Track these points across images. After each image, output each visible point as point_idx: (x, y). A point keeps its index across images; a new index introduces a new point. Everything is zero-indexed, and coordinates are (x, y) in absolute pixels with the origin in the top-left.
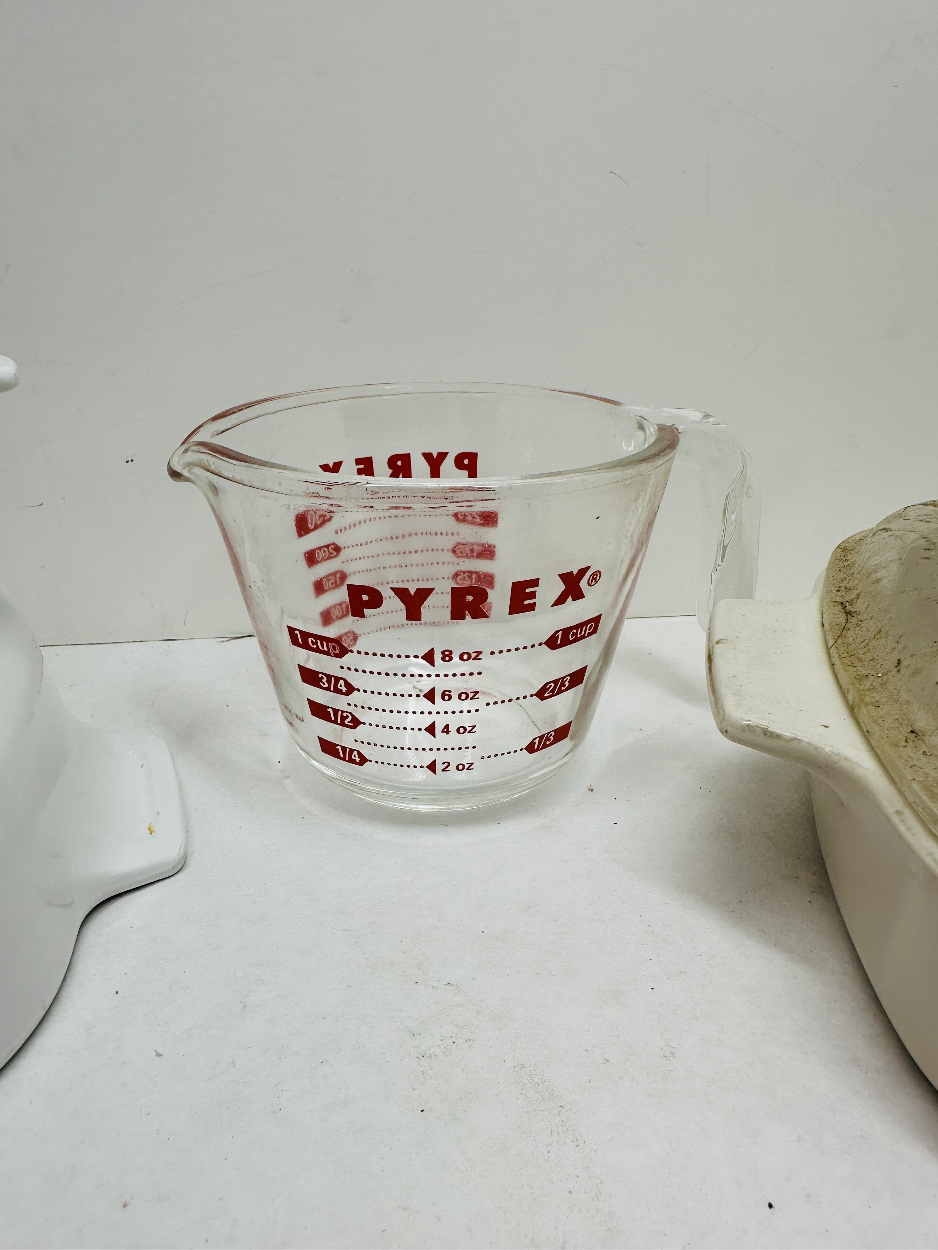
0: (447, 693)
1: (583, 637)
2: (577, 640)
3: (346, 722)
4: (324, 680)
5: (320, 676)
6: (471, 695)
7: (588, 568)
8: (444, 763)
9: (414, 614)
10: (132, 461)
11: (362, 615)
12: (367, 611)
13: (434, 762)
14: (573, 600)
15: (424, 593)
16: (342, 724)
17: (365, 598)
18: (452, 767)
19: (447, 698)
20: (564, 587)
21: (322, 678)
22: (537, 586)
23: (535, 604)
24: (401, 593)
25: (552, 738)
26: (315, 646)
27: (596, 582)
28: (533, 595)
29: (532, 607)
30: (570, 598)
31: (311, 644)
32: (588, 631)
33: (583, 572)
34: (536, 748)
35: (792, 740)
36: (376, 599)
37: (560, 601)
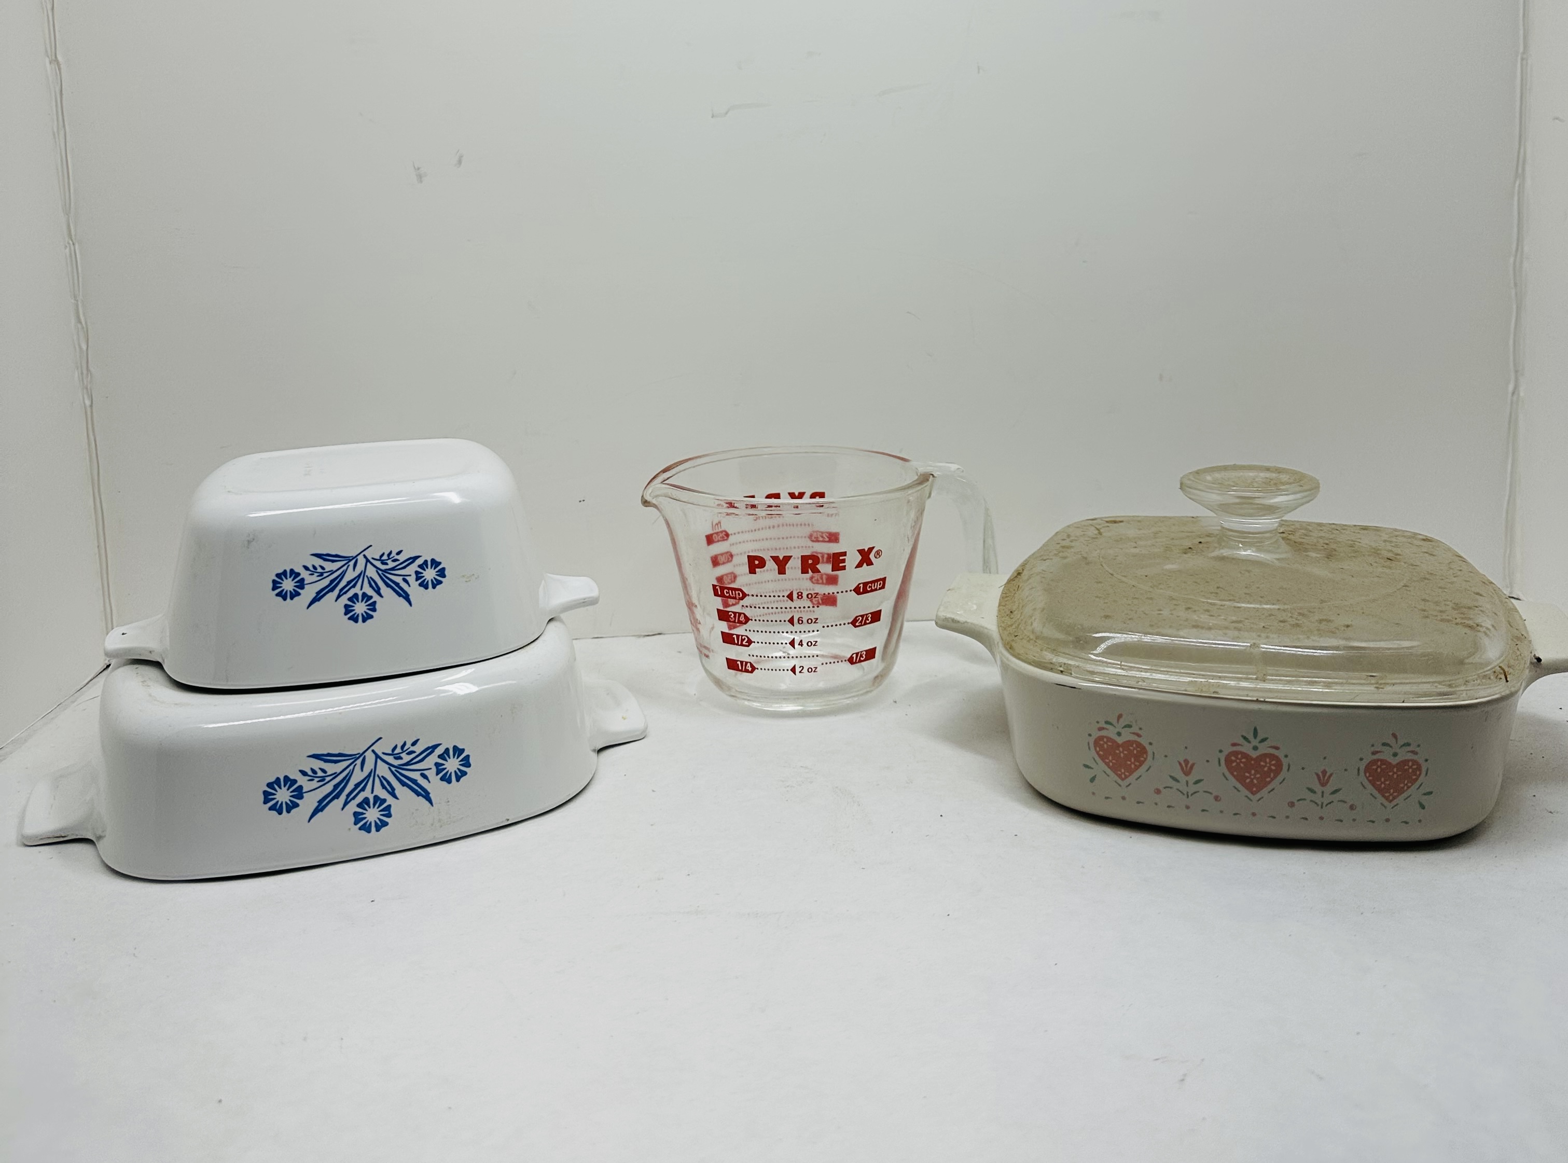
0: (800, 619)
1: (876, 590)
2: (872, 591)
3: (744, 643)
4: (733, 615)
5: (730, 613)
6: (814, 621)
7: (873, 548)
8: (800, 667)
9: (782, 571)
10: (584, 501)
11: (755, 573)
12: (757, 570)
13: (795, 666)
14: (867, 565)
15: (787, 559)
16: (742, 645)
17: (757, 562)
18: (805, 670)
19: (800, 622)
20: (860, 558)
21: (731, 615)
22: (845, 555)
23: (845, 566)
24: (775, 559)
25: (864, 656)
26: (728, 595)
27: (880, 556)
28: (844, 561)
29: (844, 568)
30: (865, 564)
31: (726, 594)
32: (878, 586)
33: (871, 549)
34: (854, 661)
35: (964, 623)
36: (762, 563)
37: (859, 565)
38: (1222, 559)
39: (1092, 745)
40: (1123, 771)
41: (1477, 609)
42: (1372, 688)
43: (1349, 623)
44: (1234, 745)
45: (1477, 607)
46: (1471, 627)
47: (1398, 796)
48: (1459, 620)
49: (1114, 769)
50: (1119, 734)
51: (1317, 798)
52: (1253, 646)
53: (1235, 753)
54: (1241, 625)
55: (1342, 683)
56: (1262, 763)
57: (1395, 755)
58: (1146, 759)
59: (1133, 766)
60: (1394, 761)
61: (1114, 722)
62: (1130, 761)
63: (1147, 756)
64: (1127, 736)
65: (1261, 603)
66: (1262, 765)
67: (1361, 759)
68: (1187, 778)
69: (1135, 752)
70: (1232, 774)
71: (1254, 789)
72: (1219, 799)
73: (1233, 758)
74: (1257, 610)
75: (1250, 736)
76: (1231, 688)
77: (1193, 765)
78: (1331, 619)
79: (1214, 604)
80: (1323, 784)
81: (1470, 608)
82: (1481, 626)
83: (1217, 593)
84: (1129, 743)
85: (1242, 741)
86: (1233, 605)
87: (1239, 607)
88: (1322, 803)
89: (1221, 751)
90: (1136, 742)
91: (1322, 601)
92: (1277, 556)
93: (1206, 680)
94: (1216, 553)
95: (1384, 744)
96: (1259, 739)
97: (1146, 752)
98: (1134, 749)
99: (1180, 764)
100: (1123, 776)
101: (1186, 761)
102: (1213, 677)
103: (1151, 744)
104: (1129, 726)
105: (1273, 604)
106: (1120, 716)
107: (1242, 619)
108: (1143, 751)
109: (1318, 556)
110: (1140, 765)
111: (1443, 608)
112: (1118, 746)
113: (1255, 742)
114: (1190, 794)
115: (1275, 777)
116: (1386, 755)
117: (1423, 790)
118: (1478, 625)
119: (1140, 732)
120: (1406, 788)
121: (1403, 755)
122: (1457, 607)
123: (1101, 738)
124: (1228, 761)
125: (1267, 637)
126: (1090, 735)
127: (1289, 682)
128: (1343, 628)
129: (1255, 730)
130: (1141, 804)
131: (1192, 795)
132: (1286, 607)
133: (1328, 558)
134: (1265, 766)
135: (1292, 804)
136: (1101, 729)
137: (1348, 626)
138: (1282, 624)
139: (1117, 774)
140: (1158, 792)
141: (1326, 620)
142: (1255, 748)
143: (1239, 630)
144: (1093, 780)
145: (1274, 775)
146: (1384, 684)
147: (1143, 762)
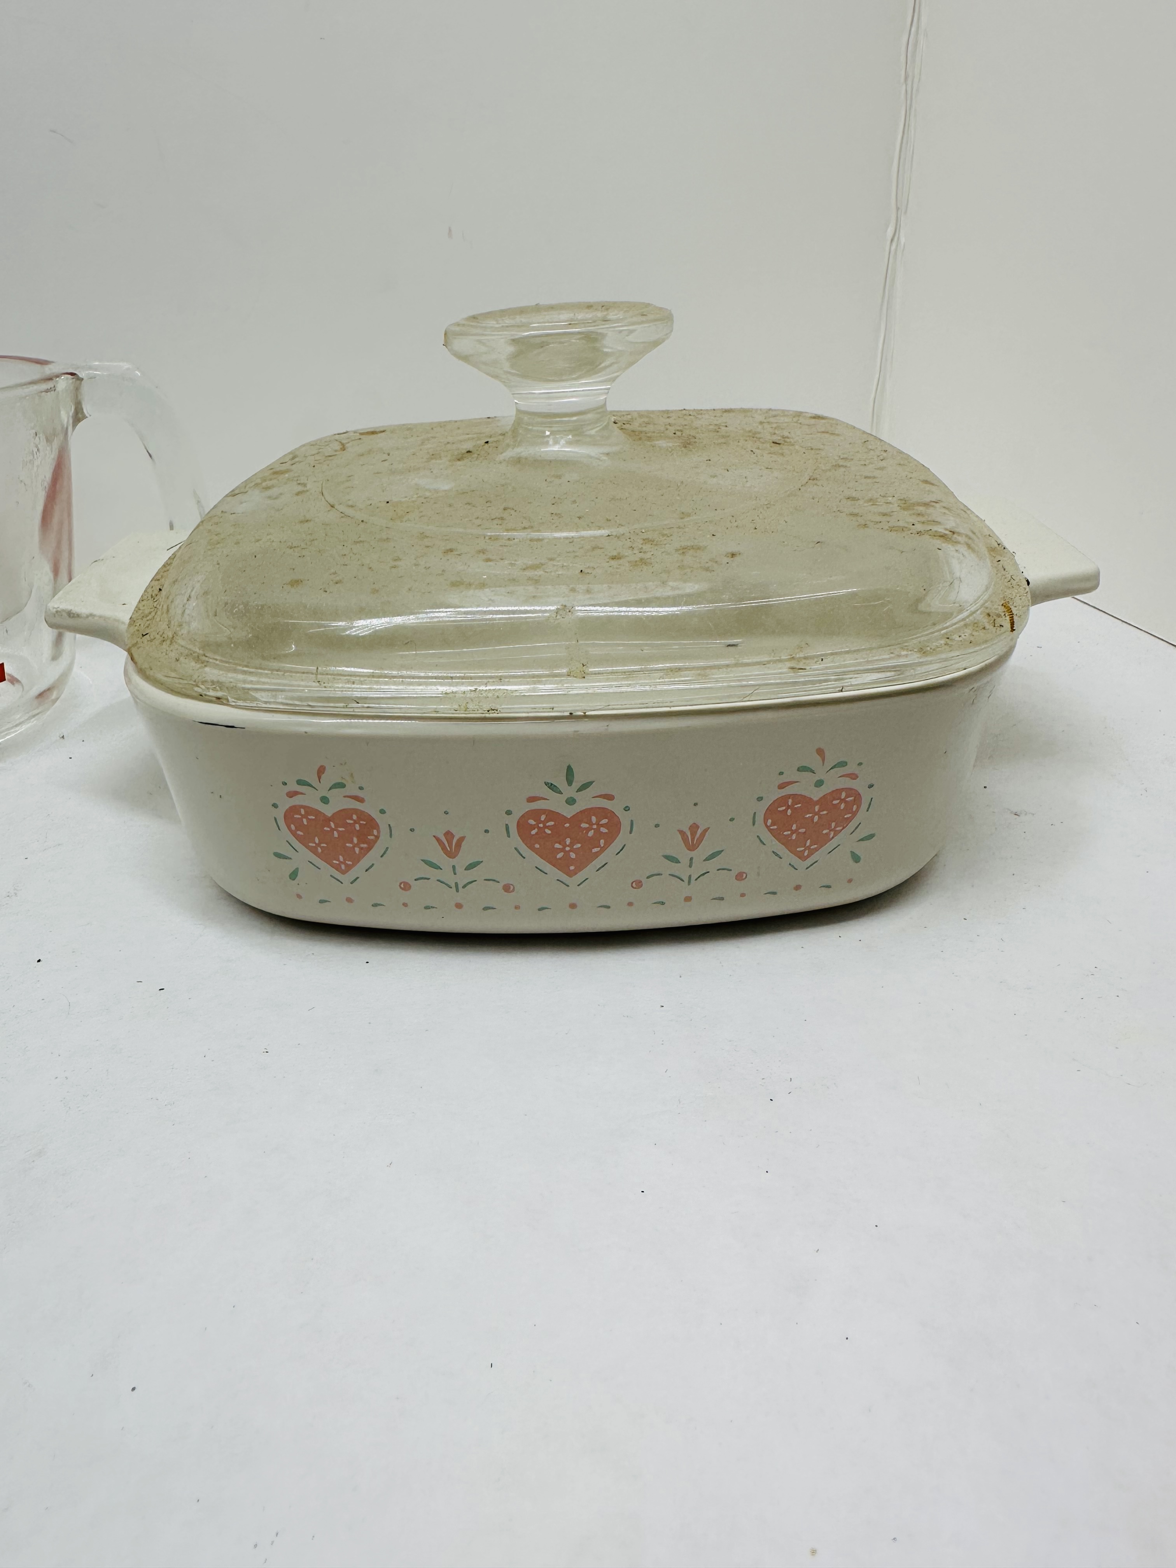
38: (518, 461)
39: (282, 823)
40: (341, 858)
41: (937, 505)
42: (784, 668)
43: (734, 549)
44: (532, 799)
45: (937, 503)
46: (943, 536)
47: (816, 850)
48: (919, 527)
49: (327, 857)
50: (325, 800)
51: (681, 869)
52: (561, 612)
53: (535, 814)
54: (540, 572)
55: (728, 666)
56: (584, 825)
57: (819, 783)
58: (377, 837)
59: (357, 850)
60: (816, 794)
61: (313, 780)
62: (352, 842)
63: (379, 832)
64: (338, 803)
65: (577, 528)
66: (585, 829)
67: (760, 799)
68: (453, 862)
69: (357, 827)
70: (532, 848)
71: (572, 868)
72: (512, 888)
73: (532, 822)
74: (571, 541)
75: (560, 781)
76: (522, 698)
77: (462, 839)
78: (701, 544)
79: (496, 538)
80: (692, 847)
81: (926, 505)
82: (959, 534)
83: (502, 519)
84: (344, 814)
85: (546, 792)
86: (529, 537)
87: (538, 540)
88: (690, 877)
89: (509, 813)
90: (355, 811)
91: (684, 515)
92: (606, 450)
93: (473, 688)
94: (510, 453)
95: (802, 769)
96: (576, 785)
97: (376, 826)
98: (355, 822)
99: (438, 839)
100: (343, 867)
101: (449, 835)
102: (487, 680)
103: (382, 812)
104: (341, 785)
105: (600, 528)
106: (321, 771)
107: (543, 561)
108: (370, 824)
109: (671, 445)
110: (369, 849)
111: (884, 509)
112: (327, 820)
113: (569, 791)
114: (460, 886)
115: (608, 844)
116: (805, 787)
117: (862, 832)
118: (954, 533)
119: (360, 794)
120: (832, 834)
121: (834, 782)
122: (906, 505)
123: (294, 809)
124: (523, 827)
125: (588, 591)
126: (275, 806)
127: (629, 674)
128: (726, 560)
129: (570, 770)
130: (379, 907)
131: (464, 887)
132: (621, 530)
133: (686, 447)
134: (588, 830)
135: (638, 884)
136: (292, 794)
137: (733, 555)
138: (614, 563)
139: (332, 866)
140: (406, 887)
141: (692, 547)
142: (571, 801)
143: (536, 581)
144: (294, 875)
145: (605, 844)
146: (805, 658)
147: (375, 841)
